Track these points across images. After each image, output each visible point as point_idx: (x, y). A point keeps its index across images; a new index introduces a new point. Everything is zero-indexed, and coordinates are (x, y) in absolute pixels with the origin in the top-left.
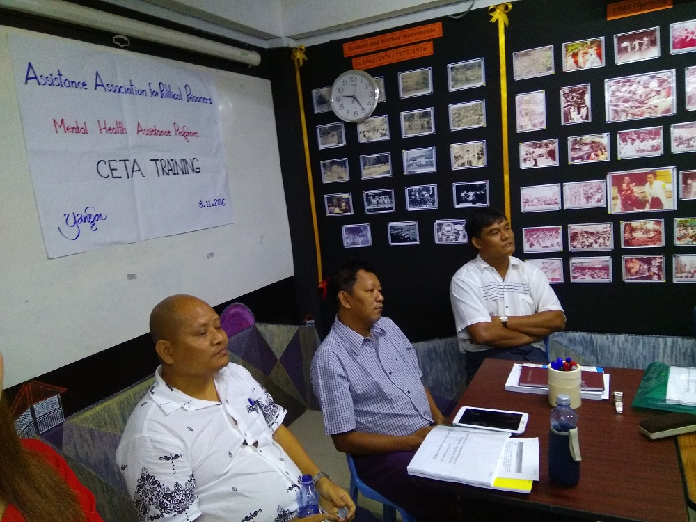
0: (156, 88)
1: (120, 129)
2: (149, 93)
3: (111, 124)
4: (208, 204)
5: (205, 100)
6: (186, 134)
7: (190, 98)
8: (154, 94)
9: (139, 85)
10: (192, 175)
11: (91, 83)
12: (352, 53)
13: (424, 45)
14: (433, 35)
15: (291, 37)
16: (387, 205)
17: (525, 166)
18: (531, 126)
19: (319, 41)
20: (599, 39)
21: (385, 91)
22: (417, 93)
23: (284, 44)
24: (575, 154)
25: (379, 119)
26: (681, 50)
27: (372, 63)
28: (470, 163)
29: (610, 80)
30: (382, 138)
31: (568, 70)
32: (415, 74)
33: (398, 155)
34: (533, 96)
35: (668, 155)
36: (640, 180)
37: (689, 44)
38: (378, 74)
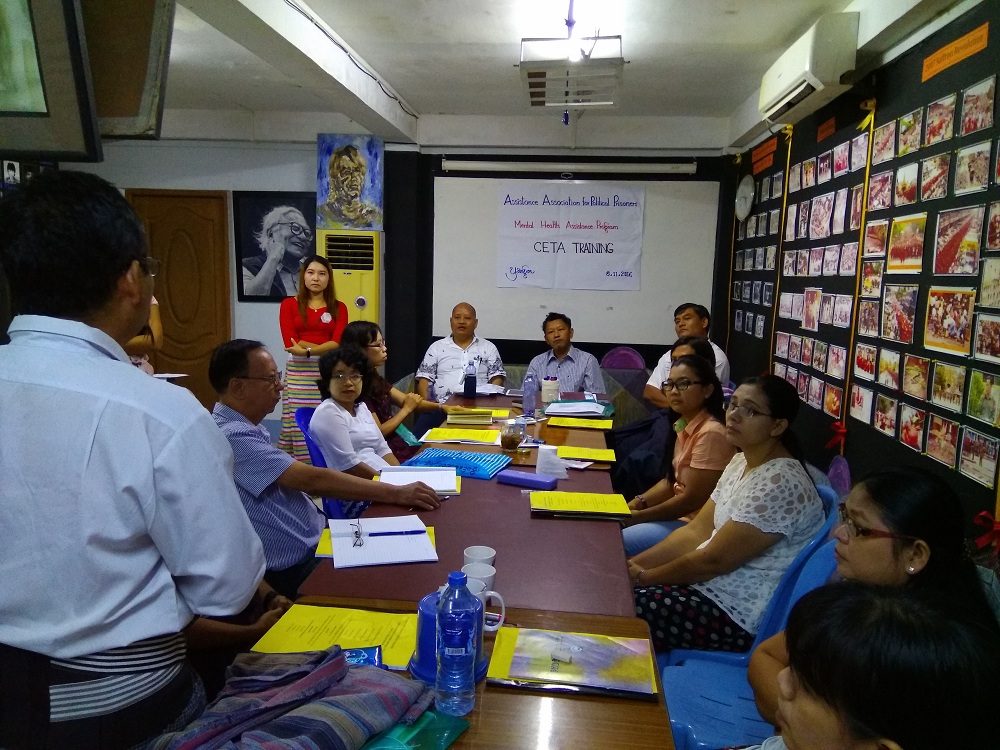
0: (588, 200)
1: (556, 225)
2: (582, 203)
3: (549, 222)
4: (615, 274)
5: (631, 204)
6: (606, 228)
7: (616, 203)
8: (585, 203)
9: (573, 200)
10: (604, 254)
11: (541, 202)
12: (754, 160)
13: (771, 156)
14: (774, 148)
15: (732, 146)
16: (748, 296)
17: (785, 273)
18: (790, 236)
19: (746, 149)
20: (814, 159)
21: (758, 194)
22: (765, 198)
23: (725, 153)
24: (799, 267)
25: (754, 218)
26: (837, 174)
27: (758, 169)
28: (771, 265)
29: (815, 199)
30: (753, 235)
31: (804, 187)
32: (766, 181)
33: (755, 252)
34: (793, 209)
35: (822, 276)
36: (812, 298)
37: (839, 168)
38: (758, 179)
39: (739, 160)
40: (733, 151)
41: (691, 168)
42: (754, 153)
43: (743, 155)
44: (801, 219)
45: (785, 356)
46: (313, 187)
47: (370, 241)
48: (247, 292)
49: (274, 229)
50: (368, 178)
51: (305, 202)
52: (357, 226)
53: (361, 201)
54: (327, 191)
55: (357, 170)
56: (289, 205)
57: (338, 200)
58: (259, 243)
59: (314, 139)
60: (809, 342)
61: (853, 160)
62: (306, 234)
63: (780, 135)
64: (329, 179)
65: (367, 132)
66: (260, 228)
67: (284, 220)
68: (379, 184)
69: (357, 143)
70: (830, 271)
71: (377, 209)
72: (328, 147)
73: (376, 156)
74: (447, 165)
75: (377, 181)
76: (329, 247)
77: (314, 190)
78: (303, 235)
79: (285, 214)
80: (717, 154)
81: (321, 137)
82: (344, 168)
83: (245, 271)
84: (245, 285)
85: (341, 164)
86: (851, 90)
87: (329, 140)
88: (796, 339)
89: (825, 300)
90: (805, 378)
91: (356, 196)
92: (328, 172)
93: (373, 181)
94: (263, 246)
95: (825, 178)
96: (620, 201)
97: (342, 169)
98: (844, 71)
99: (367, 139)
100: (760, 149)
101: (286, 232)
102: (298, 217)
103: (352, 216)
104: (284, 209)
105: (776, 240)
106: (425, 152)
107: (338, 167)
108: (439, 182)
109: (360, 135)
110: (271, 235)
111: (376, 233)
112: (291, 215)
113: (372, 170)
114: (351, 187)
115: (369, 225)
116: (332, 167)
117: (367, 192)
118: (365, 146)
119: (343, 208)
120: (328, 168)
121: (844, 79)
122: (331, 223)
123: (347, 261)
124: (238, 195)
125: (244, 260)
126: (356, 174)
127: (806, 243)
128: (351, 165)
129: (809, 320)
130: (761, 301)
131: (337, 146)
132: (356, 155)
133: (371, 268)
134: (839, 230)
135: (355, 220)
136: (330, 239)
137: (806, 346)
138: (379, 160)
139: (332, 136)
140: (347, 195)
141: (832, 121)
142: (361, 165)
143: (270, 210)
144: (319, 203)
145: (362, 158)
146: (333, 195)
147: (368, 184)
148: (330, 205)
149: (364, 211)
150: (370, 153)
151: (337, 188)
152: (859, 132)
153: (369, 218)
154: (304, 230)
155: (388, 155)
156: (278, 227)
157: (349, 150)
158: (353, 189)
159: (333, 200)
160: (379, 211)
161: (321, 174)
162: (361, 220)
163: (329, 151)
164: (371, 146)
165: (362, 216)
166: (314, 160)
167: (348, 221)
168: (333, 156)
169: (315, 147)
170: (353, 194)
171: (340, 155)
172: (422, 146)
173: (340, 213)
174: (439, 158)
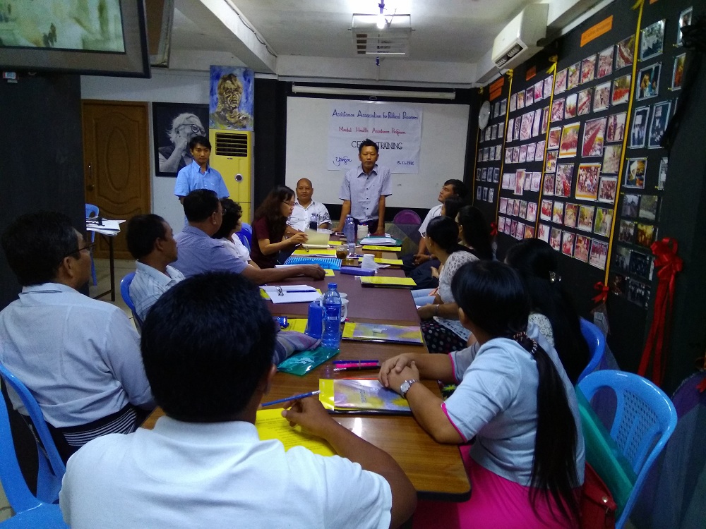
0: (386, 114)
1: (366, 130)
2: (382, 116)
3: (362, 129)
4: (403, 163)
5: (414, 118)
6: (398, 133)
7: (404, 117)
8: (385, 117)
9: (377, 114)
10: (396, 150)
11: (356, 115)
12: (490, 91)
13: (500, 89)
14: (502, 84)
15: (477, 82)
16: (485, 178)
17: (506, 162)
18: (509, 139)
19: (486, 84)
20: (524, 91)
21: (492, 112)
22: (496, 115)
23: (473, 87)
24: (514, 157)
25: (489, 128)
26: (536, 100)
27: (493, 97)
28: (498, 157)
29: (524, 116)
30: (489, 139)
31: (518, 108)
32: (497, 104)
33: (490, 149)
34: (512, 122)
35: (526, 162)
36: (520, 176)
37: (537, 97)
38: (492, 103)
39: (482, 91)
40: (479, 85)
41: (452, 96)
42: (491, 87)
43: (484, 88)
44: (516, 128)
45: (505, 212)
46: (207, 101)
47: (245, 137)
48: (161, 170)
49: (180, 128)
50: (243, 96)
51: (201, 111)
52: (237, 127)
53: (239, 110)
54: (216, 104)
55: (236, 90)
56: (190, 112)
57: (224, 110)
58: (169, 138)
59: (208, 68)
60: (517, 201)
61: (545, 92)
62: (202, 132)
63: (506, 76)
64: (217, 96)
65: (244, 65)
66: (170, 128)
67: (187, 122)
68: (251, 100)
69: (237, 72)
70: (530, 159)
71: (250, 116)
72: (216, 74)
73: (249, 81)
74: (296, 89)
75: (249, 98)
76: (218, 141)
77: (208, 103)
78: (199, 133)
79: (187, 118)
80: (468, 87)
81: (213, 68)
82: (228, 89)
83: (161, 156)
84: (160, 165)
85: (226, 86)
86: (543, 50)
87: (218, 70)
88: (511, 201)
89: (527, 176)
90: (515, 223)
91: (236, 108)
92: (217, 91)
93: (247, 98)
94: (172, 140)
95: (529, 103)
96: (407, 115)
97: (226, 89)
98: (540, 38)
99: (243, 70)
100: (494, 85)
101: (188, 130)
102: (196, 121)
103: (233, 120)
104: (187, 115)
105: (502, 141)
106: (281, 79)
107: (224, 88)
108: (290, 100)
109: (238, 67)
110: (178, 132)
111: (248, 132)
112: (192, 119)
113: (246, 90)
114: (232, 101)
115: (244, 127)
116: (219, 88)
117: (243, 105)
118: (242, 75)
119: (227, 115)
120: (217, 88)
121: (539, 43)
122: (218, 124)
123: (229, 150)
124: (155, 104)
125: (160, 148)
126: (236, 93)
127: (518, 143)
128: (233, 87)
129: (518, 189)
130: (492, 180)
131: (223, 74)
132: (236, 80)
133: (246, 156)
134: (536, 134)
135: (235, 123)
136: (219, 136)
137: (516, 205)
138: (251, 84)
139: (220, 67)
140: (230, 107)
141: (534, 68)
142: (239, 87)
143: (177, 115)
144: (211, 112)
145: (240, 82)
146: (220, 107)
147: (244, 100)
148: (218, 113)
149: (241, 118)
150: (245, 79)
151: (223, 102)
152: (548, 75)
153: (245, 122)
154: (200, 129)
155: (257, 81)
156: (183, 127)
157: (231, 77)
158: (234, 103)
159: (220, 110)
160: (251, 117)
161: (212, 92)
162: (238, 124)
163: (218, 77)
164: (245, 75)
165: (240, 121)
166: (207, 83)
167: (230, 124)
168: (220, 81)
169: (209, 74)
170: (233, 106)
171: (225, 80)
172: (279, 76)
173: (225, 119)
174: (290, 84)
